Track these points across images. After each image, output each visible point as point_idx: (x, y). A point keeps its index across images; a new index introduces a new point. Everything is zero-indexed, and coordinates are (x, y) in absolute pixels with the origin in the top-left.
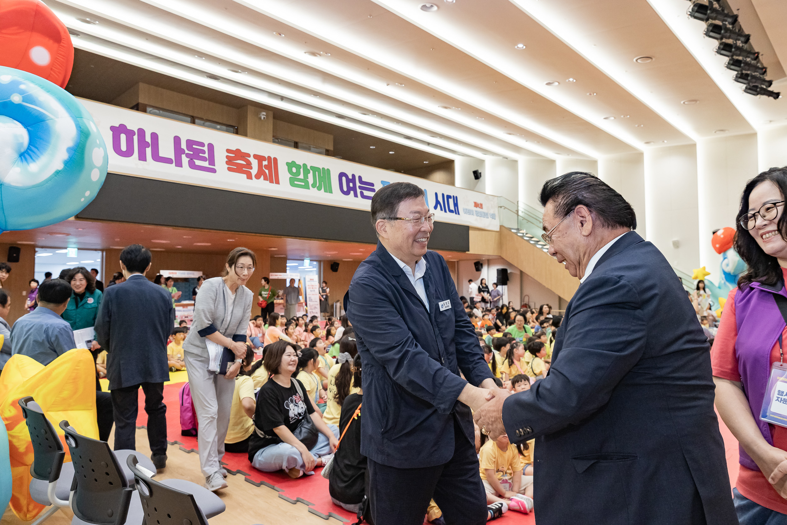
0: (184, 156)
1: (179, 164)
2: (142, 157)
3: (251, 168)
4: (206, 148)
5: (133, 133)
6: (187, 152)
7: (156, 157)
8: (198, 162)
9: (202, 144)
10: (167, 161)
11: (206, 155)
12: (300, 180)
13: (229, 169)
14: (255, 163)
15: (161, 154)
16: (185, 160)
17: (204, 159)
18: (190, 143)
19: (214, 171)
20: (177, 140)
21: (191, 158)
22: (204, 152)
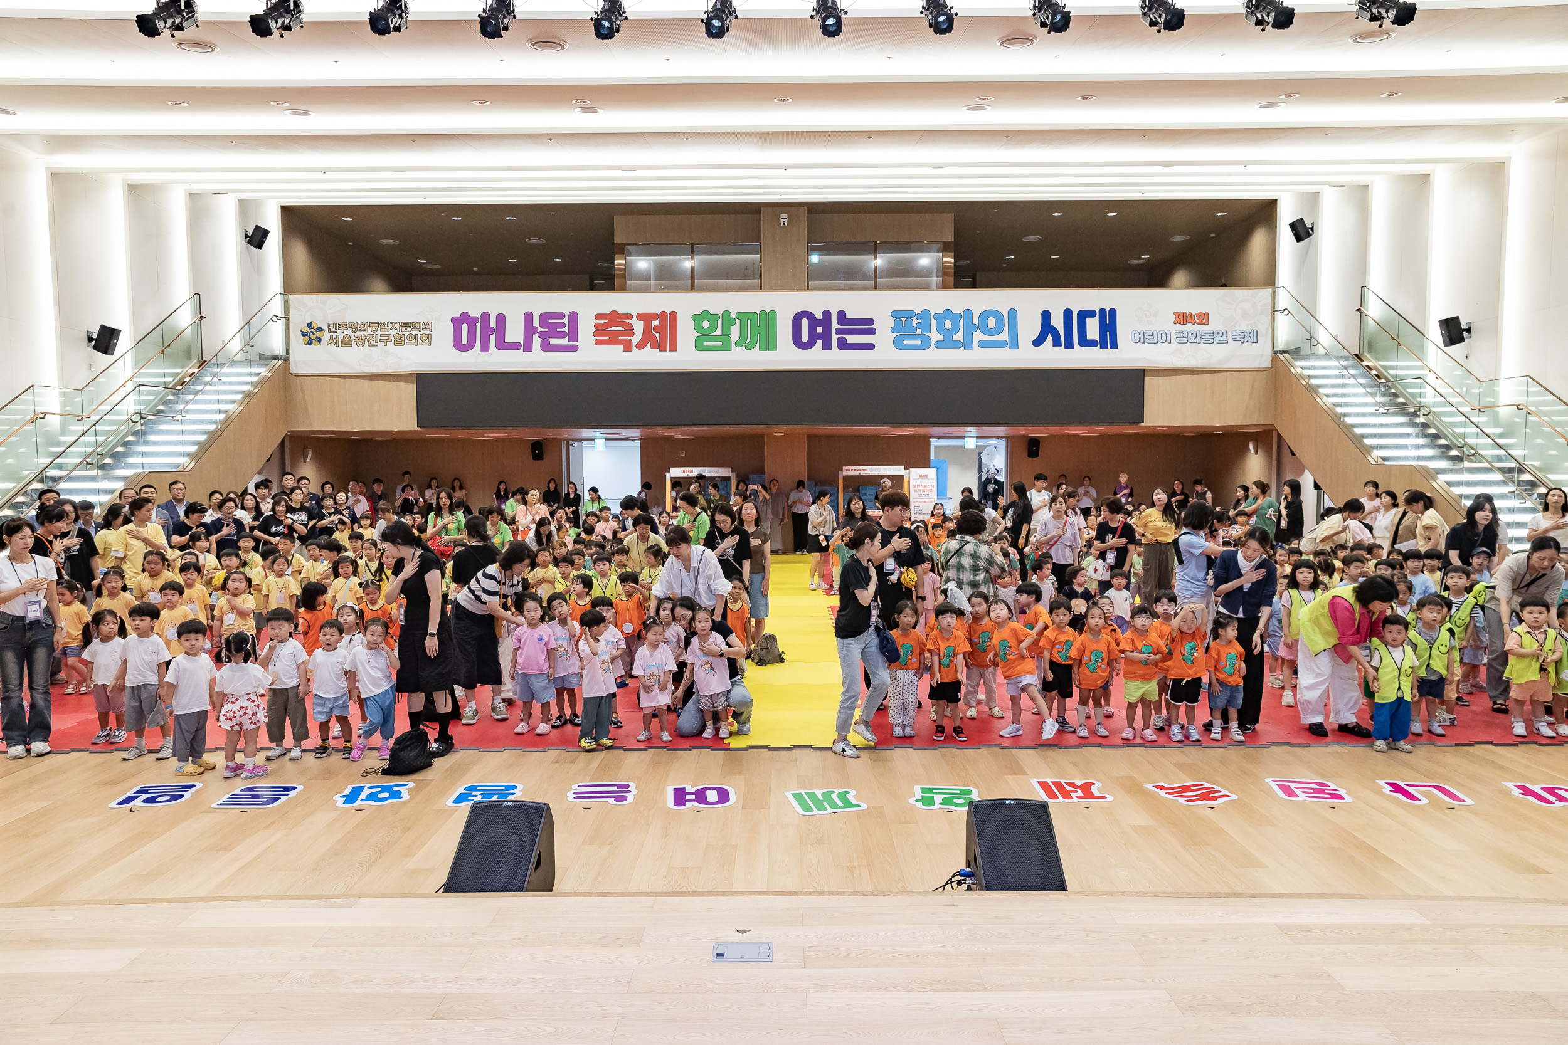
0: (535, 336)
1: (528, 347)
2: (485, 348)
3: (633, 334)
4: (566, 320)
5: (475, 319)
6: (540, 329)
7: (502, 345)
8: (554, 341)
9: (562, 316)
10: (515, 346)
11: (566, 329)
12: (717, 338)
13: (597, 343)
14: (638, 326)
15: (507, 340)
16: (537, 340)
17: (562, 335)
18: (544, 317)
19: (575, 349)
20: (528, 317)
21: (544, 337)
22: (563, 325)
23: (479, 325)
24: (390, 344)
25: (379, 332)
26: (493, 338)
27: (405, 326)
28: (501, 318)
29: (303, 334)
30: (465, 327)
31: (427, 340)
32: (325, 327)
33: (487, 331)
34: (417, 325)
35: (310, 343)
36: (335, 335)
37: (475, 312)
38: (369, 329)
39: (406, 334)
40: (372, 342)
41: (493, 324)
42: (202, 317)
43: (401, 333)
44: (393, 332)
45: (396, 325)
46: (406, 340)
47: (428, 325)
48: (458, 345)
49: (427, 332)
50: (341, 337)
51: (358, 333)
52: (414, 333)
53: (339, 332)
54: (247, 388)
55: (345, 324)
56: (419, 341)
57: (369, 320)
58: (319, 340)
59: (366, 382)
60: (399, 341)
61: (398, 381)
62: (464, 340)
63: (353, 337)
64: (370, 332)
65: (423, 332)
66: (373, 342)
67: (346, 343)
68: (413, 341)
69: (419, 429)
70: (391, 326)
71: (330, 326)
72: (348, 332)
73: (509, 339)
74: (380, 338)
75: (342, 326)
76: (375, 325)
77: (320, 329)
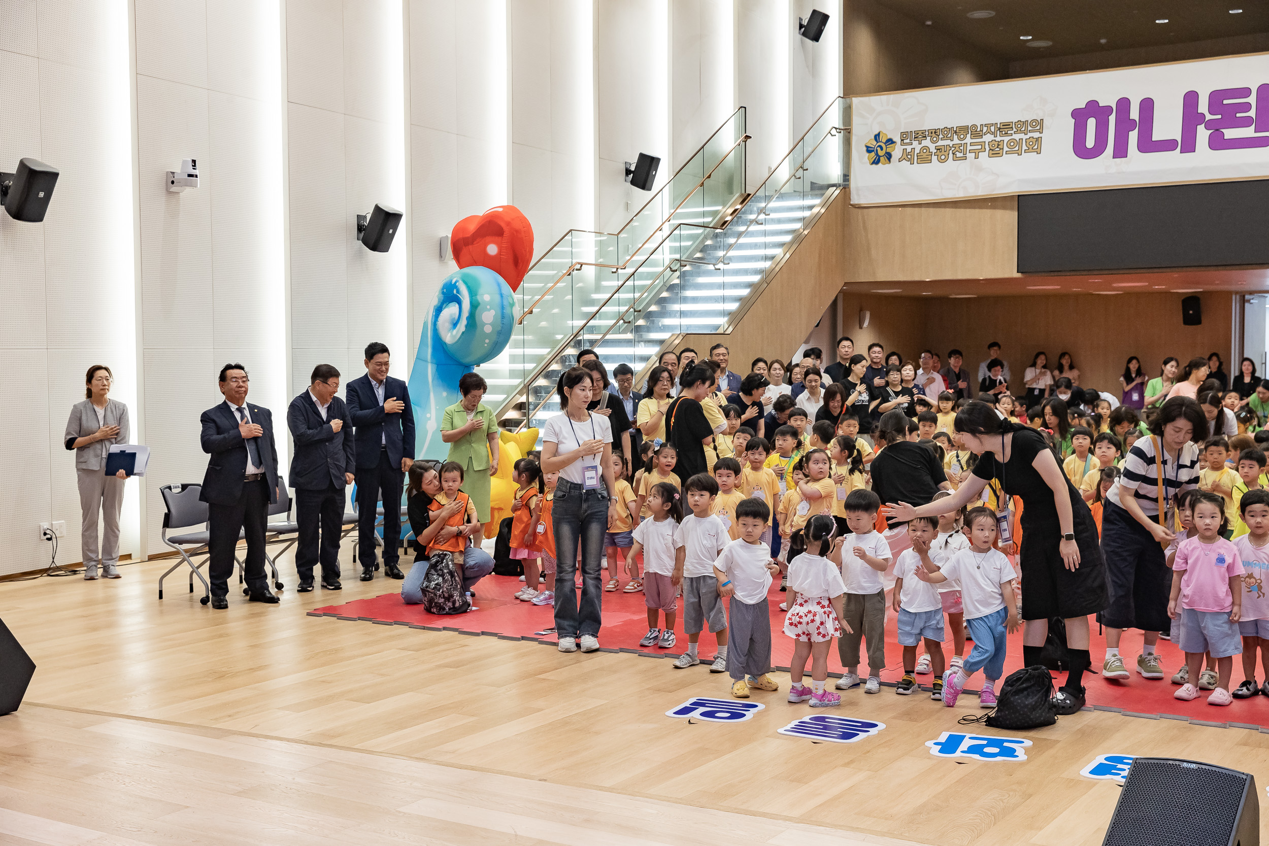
0: (1201, 129)
1: (1189, 145)
2: (1121, 151)
4: (1252, 99)
5: (1109, 109)
6: (1209, 117)
7: (1148, 145)
8: (1230, 133)
9: (1246, 92)
10: (1168, 145)
11: (1252, 113)
15: (1156, 137)
16: (1203, 134)
17: (1246, 122)
18: (1217, 98)
20: (1191, 99)
21: (1216, 129)
22: (1248, 107)
23: (1112, 119)
24: (984, 156)
25: (968, 140)
26: (1133, 136)
27: (1005, 128)
28: (1147, 106)
29: (869, 150)
30: (1092, 123)
31: (1035, 146)
32: (897, 139)
33: (1124, 124)
34: (1022, 126)
35: (876, 162)
36: (909, 148)
37: (1108, 100)
38: (955, 137)
39: (1006, 139)
40: (959, 155)
41: (1135, 114)
42: (748, 137)
43: (998, 139)
44: (988, 138)
45: (993, 129)
46: (1006, 149)
47: (1039, 125)
48: (1081, 150)
49: (1036, 135)
50: (917, 151)
51: (941, 143)
52: (1017, 137)
53: (915, 143)
54: (798, 226)
55: (923, 132)
56: (1024, 147)
57: (955, 123)
58: (889, 156)
59: (948, 211)
60: (996, 151)
61: (994, 207)
62: (1090, 143)
63: (933, 150)
64: (956, 141)
65: (1030, 135)
66: (959, 153)
67: (924, 158)
68: (1016, 149)
69: (1019, 275)
70: (985, 129)
71: (904, 136)
72: (927, 142)
73: (1158, 134)
74: (969, 148)
75: (919, 135)
76: (962, 131)
77: (890, 141)
